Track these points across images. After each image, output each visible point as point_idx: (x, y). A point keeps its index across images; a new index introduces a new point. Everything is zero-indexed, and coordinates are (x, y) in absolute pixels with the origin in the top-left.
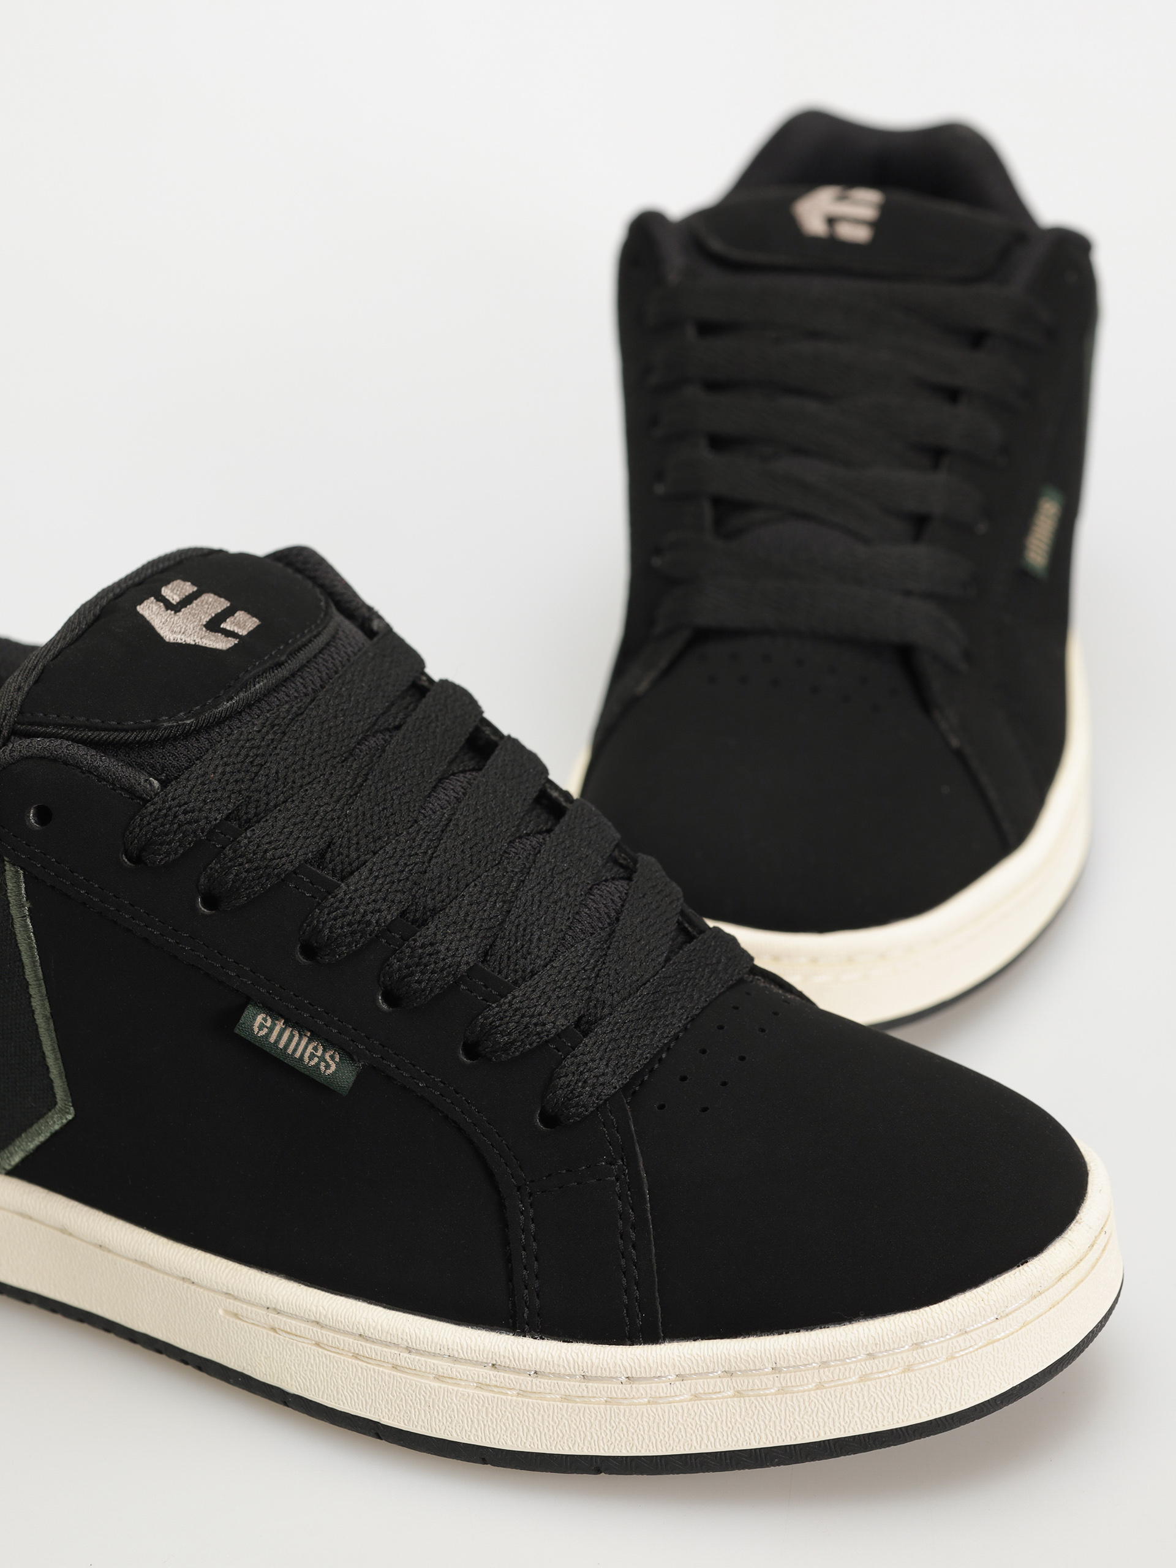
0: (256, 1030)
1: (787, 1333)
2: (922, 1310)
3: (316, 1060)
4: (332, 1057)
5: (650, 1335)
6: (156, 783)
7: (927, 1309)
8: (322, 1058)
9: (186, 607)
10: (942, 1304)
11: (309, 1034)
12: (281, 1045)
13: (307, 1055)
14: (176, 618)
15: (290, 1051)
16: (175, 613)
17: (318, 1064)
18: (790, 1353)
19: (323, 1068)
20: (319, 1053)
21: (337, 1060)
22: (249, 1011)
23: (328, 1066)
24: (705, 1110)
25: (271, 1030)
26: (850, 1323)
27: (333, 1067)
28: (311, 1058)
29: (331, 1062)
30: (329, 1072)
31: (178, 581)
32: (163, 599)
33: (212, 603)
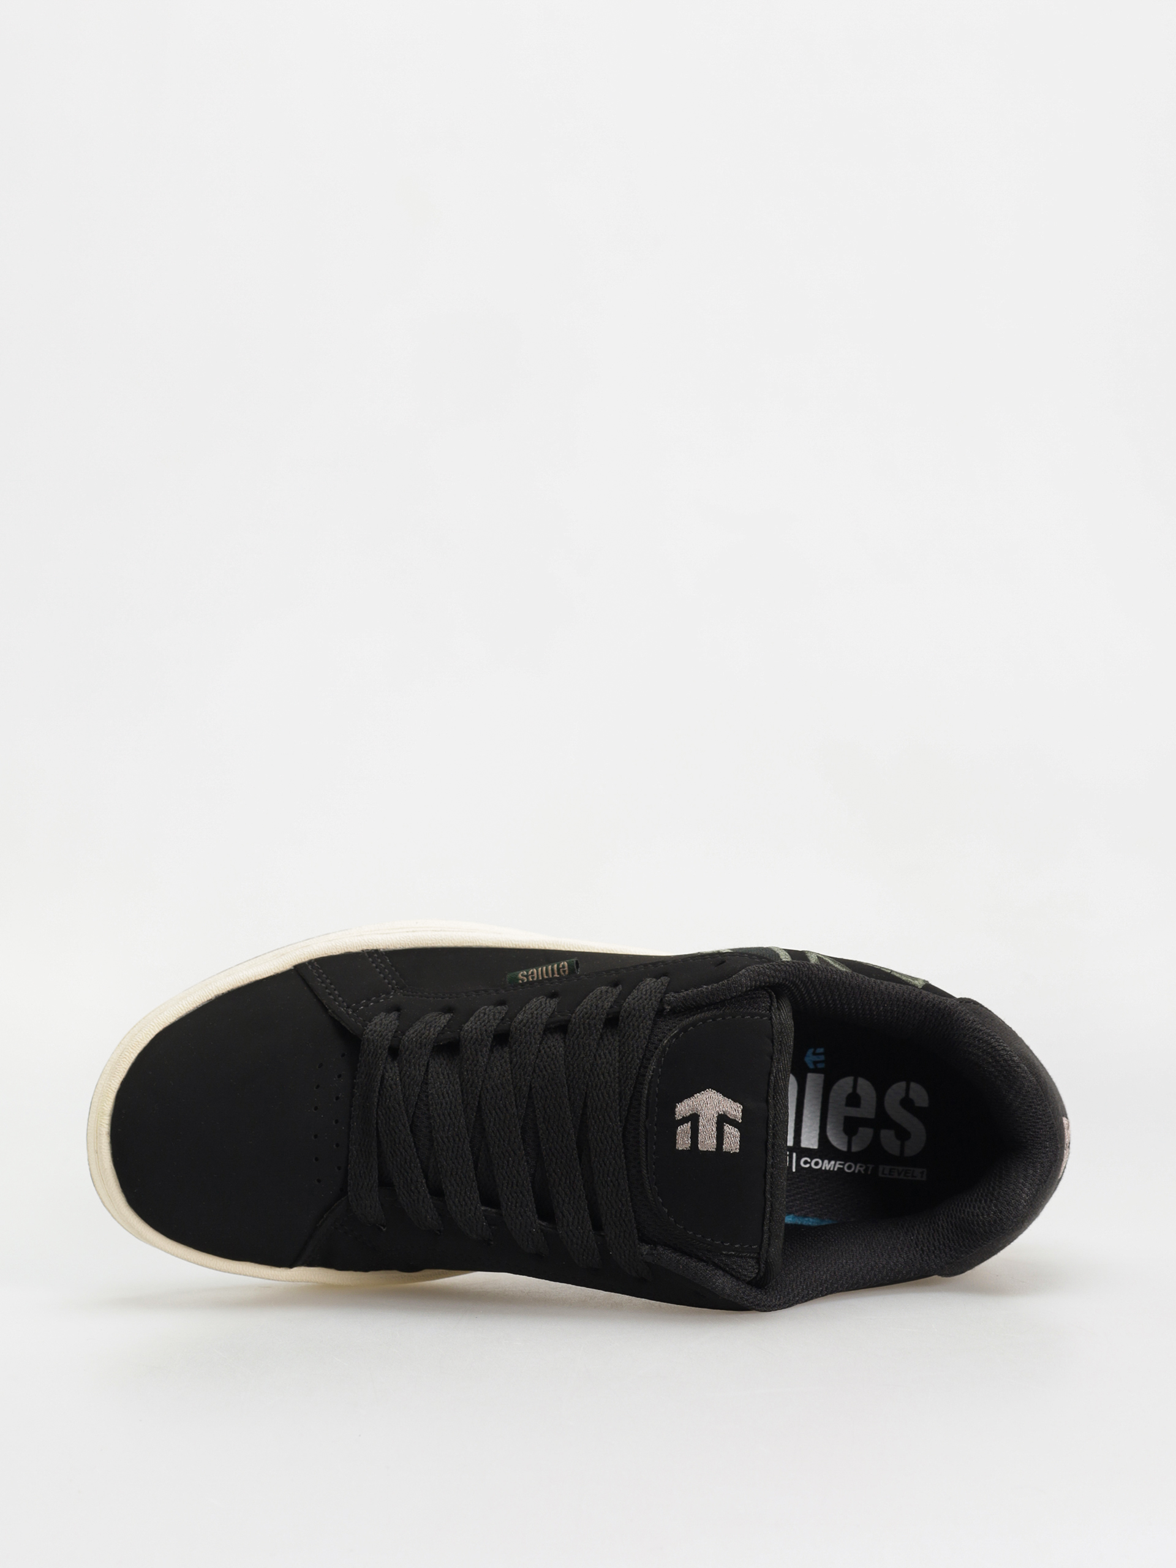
9: (717, 1124)
14: (715, 1111)
31: (738, 1151)
32: (733, 1123)
33: (707, 1142)
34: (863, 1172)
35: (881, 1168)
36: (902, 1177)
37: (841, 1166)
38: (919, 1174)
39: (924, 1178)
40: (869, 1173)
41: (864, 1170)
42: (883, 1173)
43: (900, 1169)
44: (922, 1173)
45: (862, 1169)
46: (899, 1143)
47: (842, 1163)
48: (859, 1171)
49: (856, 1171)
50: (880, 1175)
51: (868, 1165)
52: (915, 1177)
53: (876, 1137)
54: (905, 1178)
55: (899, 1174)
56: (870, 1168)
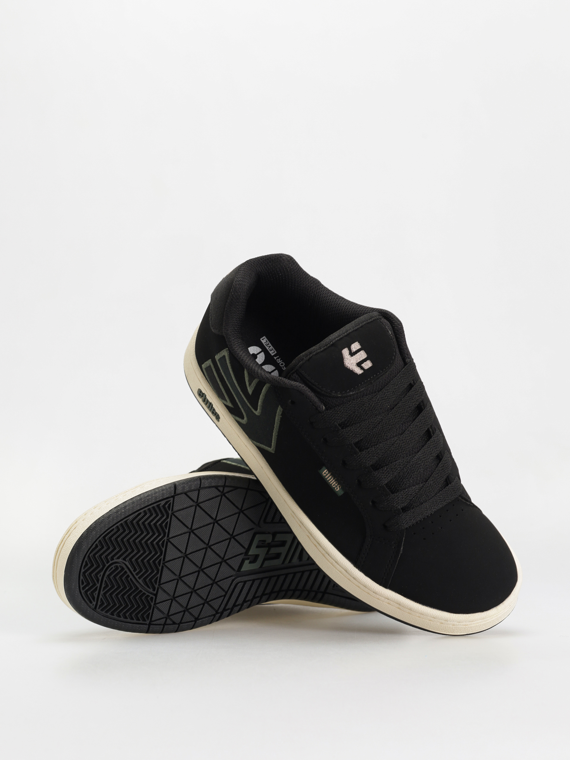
0: (323, 473)
1: (417, 603)
2: (451, 614)
3: (335, 486)
4: (339, 487)
5: (386, 586)
6: (324, 408)
7: (453, 614)
8: (336, 486)
9: (355, 355)
10: (457, 614)
11: (336, 479)
12: (328, 479)
13: (333, 484)
14: (351, 358)
15: (329, 481)
16: (351, 356)
17: (335, 487)
18: (415, 609)
19: (336, 489)
20: (336, 485)
21: (340, 488)
22: (324, 468)
23: (337, 489)
24: (425, 539)
25: (327, 475)
26: (433, 608)
27: (338, 490)
28: (334, 485)
29: (338, 488)
30: (337, 490)
31: (357, 342)
32: (350, 350)
33: (362, 355)
34: (280, 359)
35: (273, 354)
36: (270, 345)
37: (284, 367)
38: (264, 340)
39: (264, 337)
40: (278, 357)
41: (279, 359)
42: (274, 352)
43: (267, 348)
44: (263, 339)
45: (279, 360)
46: (258, 356)
47: (282, 368)
48: (280, 360)
49: (282, 361)
50: (276, 352)
51: (276, 359)
52: (266, 340)
53: (263, 364)
54: (269, 343)
55: (270, 347)
56: (276, 358)
